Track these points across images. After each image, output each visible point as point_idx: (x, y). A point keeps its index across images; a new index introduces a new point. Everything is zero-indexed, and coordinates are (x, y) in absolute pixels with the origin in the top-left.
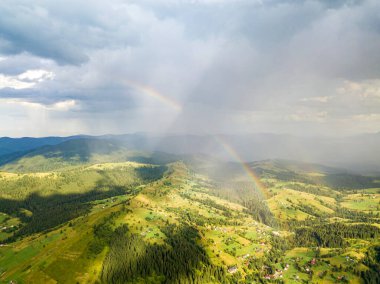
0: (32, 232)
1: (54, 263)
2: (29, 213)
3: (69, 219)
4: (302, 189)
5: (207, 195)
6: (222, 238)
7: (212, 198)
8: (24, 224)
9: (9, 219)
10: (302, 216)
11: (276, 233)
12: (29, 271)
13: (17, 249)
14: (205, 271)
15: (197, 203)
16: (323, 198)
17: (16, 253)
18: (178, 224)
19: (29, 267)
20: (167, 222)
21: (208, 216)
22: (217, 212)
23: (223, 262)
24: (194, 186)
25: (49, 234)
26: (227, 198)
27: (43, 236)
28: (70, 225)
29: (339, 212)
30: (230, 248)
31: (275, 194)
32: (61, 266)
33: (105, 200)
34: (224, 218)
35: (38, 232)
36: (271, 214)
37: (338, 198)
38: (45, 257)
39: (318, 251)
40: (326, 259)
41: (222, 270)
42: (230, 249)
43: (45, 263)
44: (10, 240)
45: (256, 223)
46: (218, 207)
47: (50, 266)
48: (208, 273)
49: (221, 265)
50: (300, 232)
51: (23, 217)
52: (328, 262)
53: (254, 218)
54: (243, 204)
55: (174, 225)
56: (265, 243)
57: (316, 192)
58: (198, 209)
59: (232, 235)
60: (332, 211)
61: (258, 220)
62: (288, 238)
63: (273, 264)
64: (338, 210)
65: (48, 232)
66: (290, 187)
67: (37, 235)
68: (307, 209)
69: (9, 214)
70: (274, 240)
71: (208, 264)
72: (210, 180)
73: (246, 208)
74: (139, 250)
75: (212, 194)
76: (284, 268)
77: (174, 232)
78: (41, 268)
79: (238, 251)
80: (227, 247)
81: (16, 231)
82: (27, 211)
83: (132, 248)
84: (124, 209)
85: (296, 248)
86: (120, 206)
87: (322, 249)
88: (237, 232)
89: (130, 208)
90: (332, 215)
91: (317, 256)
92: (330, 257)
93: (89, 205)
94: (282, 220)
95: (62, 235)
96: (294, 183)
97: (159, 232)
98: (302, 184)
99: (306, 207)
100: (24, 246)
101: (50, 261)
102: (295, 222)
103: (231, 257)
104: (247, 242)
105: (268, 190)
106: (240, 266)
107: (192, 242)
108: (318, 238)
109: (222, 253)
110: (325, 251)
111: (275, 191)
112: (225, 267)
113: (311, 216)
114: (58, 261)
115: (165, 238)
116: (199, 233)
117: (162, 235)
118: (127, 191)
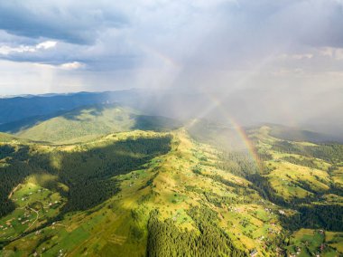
0: (75, 210)
1: (105, 247)
2: (66, 188)
3: (105, 200)
4: (297, 162)
5: (214, 169)
6: (239, 220)
7: (220, 173)
8: (64, 199)
9: (50, 194)
10: (302, 193)
11: (282, 212)
12: (86, 253)
13: (69, 230)
14: (231, 255)
15: (210, 180)
16: (317, 172)
17: (70, 234)
18: (199, 206)
19: (85, 249)
20: (191, 205)
21: (221, 194)
22: (228, 190)
23: (244, 246)
24: (202, 159)
25: (93, 215)
26: (231, 172)
27: (88, 217)
28: (109, 207)
29: (335, 189)
30: (247, 229)
31: (275, 168)
32: (112, 250)
33: (129, 175)
34: (234, 196)
35: (82, 209)
36: (275, 191)
37: (329, 171)
38: (95, 241)
39: (324, 235)
40: (332, 245)
41: (245, 255)
42: (248, 232)
43: (98, 246)
44: (59, 218)
45: (263, 200)
46: (227, 183)
47: (103, 250)
49: (243, 249)
50: (303, 210)
51: (60, 191)
52: (335, 249)
53: (260, 194)
54: (247, 178)
55: (197, 207)
56: (275, 224)
57: (311, 164)
58: (211, 187)
59: (245, 215)
60: (327, 187)
61: (264, 198)
62: (293, 218)
63: (286, 247)
64: (332, 186)
65: (91, 212)
66: (286, 159)
67: (82, 214)
68: (305, 185)
69: (50, 189)
70: (282, 220)
71: (233, 248)
72: (212, 150)
73: (251, 183)
74: (175, 237)
75: (218, 167)
76: (296, 251)
77: (198, 215)
78: (96, 251)
79: (254, 234)
80: (245, 229)
81: (61, 207)
82: (63, 185)
83: (169, 234)
84: (152, 192)
85: (302, 230)
86: (148, 188)
87: (327, 233)
88: (249, 212)
89: (157, 191)
90: (328, 192)
91: (324, 242)
92: (336, 242)
93: (116, 181)
94: (285, 198)
95: (105, 217)
96: (288, 155)
97: (186, 216)
98: (297, 156)
99: (304, 183)
100: (75, 226)
101: (102, 245)
102: (296, 200)
103: (249, 240)
104: (260, 223)
105: (267, 163)
106: (259, 250)
107: (215, 225)
108: (321, 220)
109: (241, 236)
110: (330, 235)
111: (274, 164)
112: (247, 251)
113: (309, 193)
114: (108, 245)
115: (193, 222)
116: (219, 216)
117: (189, 218)
118: (145, 165)
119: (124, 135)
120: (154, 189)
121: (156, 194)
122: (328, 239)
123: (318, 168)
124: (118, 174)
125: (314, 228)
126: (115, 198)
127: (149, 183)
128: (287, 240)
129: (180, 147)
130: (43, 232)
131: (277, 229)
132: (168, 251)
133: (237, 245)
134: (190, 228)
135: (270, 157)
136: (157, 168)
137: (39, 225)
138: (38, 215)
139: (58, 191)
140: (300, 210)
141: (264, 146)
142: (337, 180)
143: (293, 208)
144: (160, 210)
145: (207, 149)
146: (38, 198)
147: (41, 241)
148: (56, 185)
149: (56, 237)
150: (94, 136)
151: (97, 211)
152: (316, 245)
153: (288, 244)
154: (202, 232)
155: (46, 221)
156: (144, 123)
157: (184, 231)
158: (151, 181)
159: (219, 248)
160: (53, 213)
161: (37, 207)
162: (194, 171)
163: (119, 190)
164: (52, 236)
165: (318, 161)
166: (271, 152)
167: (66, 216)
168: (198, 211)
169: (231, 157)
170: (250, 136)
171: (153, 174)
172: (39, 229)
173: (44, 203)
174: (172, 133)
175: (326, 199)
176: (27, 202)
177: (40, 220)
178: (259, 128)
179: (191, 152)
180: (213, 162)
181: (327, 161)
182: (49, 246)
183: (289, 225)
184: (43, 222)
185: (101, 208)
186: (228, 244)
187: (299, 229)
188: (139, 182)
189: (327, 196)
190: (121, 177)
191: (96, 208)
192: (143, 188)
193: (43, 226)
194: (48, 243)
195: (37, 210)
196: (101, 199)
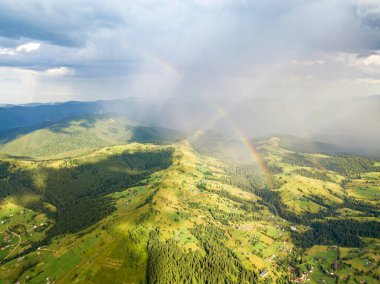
0: (64, 232)
1: (100, 272)
2: (53, 208)
3: (99, 220)
4: (309, 175)
5: (220, 184)
6: (248, 239)
7: (227, 188)
8: (51, 221)
9: (35, 216)
10: (315, 208)
11: (293, 228)
12: (77, 280)
13: (57, 255)
14: (240, 276)
15: (215, 196)
16: (330, 185)
17: (58, 259)
18: (205, 225)
19: (76, 276)
20: (195, 223)
21: (228, 211)
22: (235, 206)
23: (254, 266)
24: (207, 173)
25: (84, 237)
26: (239, 187)
27: (79, 240)
28: (103, 228)
29: (348, 203)
30: (257, 248)
31: (286, 182)
32: (107, 276)
33: (125, 192)
34: (243, 212)
35: (72, 232)
36: (286, 206)
37: (343, 184)
38: (88, 266)
39: (338, 252)
40: (347, 262)
41: (255, 275)
42: (258, 251)
43: (90, 271)
44: (45, 242)
45: (273, 217)
46: (235, 199)
47: (97, 275)
48: (243, 279)
49: (252, 269)
50: (316, 226)
51: (47, 211)
52: (350, 266)
53: (270, 210)
54: (256, 193)
55: (201, 225)
56: (287, 241)
57: (324, 178)
58: (217, 203)
59: (254, 233)
60: (341, 201)
61: (274, 213)
62: (306, 234)
63: (298, 266)
64: (346, 199)
65: (82, 235)
66: (298, 172)
67: (72, 237)
68: (318, 200)
69: (34, 210)
70: (294, 237)
71: (241, 268)
72: (218, 164)
73: (260, 199)
74: (178, 258)
75: (224, 181)
76: (309, 270)
77: (203, 234)
78: (89, 278)
79: (264, 252)
80: (255, 248)
81: (47, 229)
82: (49, 205)
83: (171, 256)
84: (152, 210)
85: (315, 246)
86: (147, 206)
87: (341, 249)
88: (259, 229)
89: (158, 209)
90: (341, 206)
91: (338, 258)
92: (351, 259)
93: (111, 199)
94: (297, 214)
95: (98, 239)
96: (300, 168)
97: (190, 235)
98: (308, 169)
99: (317, 197)
100: (64, 251)
101: (96, 270)
102: (309, 215)
103: (260, 259)
104: (270, 241)
105: (278, 176)
106: (270, 269)
107: (222, 244)
108: (335, 236)
109: (251, 256)
110: (344, 251)
111: (284, 178)
112: (257, 271)
113: (322, 208)
114: (102, 270)
115: (197, 242)
116: (226, 234)
117: (193, 238)
118: (144, 181)
119: (120, 149)
120: (153, 207)
121: (156, 212)
122: (342, 256)
123: (331, 181)
124: (113, 191)
125: (327, 244)
126: (109, 218)
127: (149, 200)
128: (299, 259)
129: (182, 161)
130: (26, 258)
131: (289, 247)
132: (171, 274)
133: (247, 265)
134: (195, 248)
135: (280, 170)
136: (157, 184)
137: (21, 250)
138: (21, 239)
139: (44, 212)
140: (313, 225)
141: (274, 159)
142: (351, 193)
143: (306, 224)
144: (161, 230)
145: (212, 162)
146: (20, 220)
147: (24, 269)
148: (41, 205)
149: (42, 263)
150: (85, 150)
151: (90, 232)
152: (331, 262)
153: (301, 262)
154: (208, 253)
155: (30, 246)
156: (142, 135)
157: (188, 252)
158: (151, 198)
159: (226, 269)
160: (39, 237)
161: (19, 230)
162: (198, 187)
163: (114, 209)
164: (37, 263)
165: (331, 174)
166: (281, 165)
167: (54, 240)
168: (203, 230)
169: (238, 170)
170: (258, 148)
171: (153, 190)
172: (22, 255)
173: (27, 225)
174: (173, 146)
175: (339, 214)
176: (7, 226)
177: (22, 245)
178: (269, 139)
179: (194, 166)
180: (219, 176)
181: (341, 174)
182: (34, 274)
183: (302, 242)
184: (27, 248)
185: (94, 229)
186: (237, 264)
187: (312, 245)
188: (137, 200)
189: (341, 210)
190: (117, 194)
191: (89, 229)
192: (141, 206)
193: (27, 252)
194: (33, 271)
195: (19, 233)
196: (94, 220)
